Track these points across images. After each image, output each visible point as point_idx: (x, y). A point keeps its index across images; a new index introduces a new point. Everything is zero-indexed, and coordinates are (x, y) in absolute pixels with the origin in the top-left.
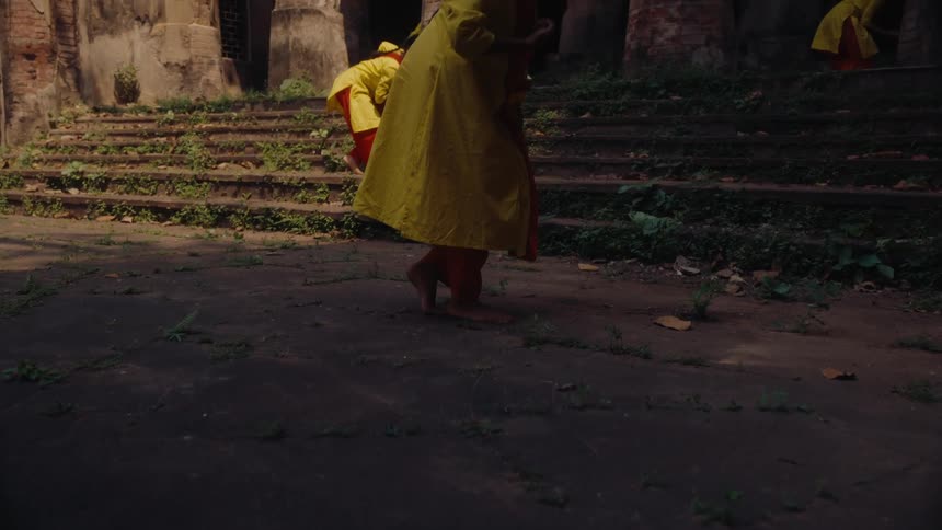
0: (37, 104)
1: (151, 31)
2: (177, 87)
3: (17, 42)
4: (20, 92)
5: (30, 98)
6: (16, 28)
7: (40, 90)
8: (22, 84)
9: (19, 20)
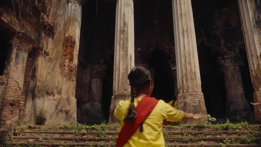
0: (11, 125)
1: (54, 98)
2: (64, 119)
3: (9, 98)
4: (5, 120)
5: (8, 122)
6: (10, 93)
7: (13, 119)
8: (7, 116)
9: (11, 90)
